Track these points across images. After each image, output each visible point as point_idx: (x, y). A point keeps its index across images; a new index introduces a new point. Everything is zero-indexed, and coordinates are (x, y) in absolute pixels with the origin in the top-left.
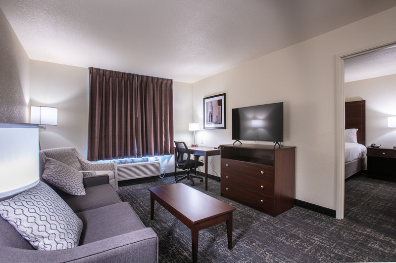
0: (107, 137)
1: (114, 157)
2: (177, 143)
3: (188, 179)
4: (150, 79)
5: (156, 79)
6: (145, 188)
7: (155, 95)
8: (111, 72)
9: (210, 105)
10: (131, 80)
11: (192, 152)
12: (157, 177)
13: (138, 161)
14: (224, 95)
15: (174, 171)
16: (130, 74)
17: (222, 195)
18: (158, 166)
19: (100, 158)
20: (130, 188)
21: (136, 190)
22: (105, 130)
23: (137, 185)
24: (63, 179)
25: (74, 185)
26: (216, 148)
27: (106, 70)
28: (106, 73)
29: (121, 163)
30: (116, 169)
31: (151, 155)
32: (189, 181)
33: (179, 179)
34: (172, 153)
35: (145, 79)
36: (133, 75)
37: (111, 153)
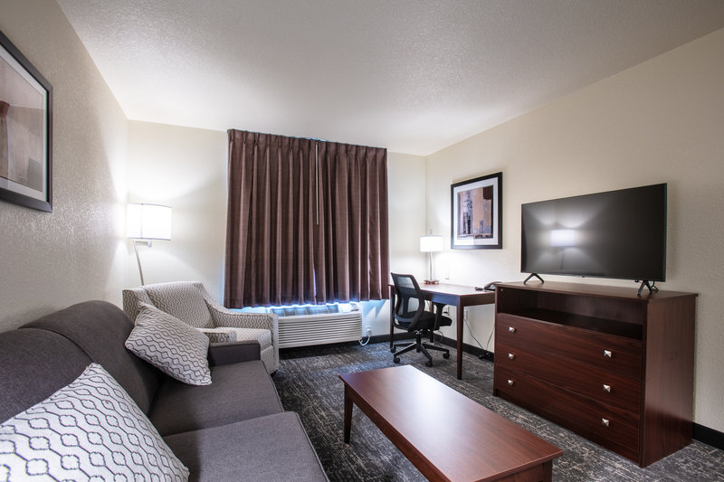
0: (260, 263)
1: (273, 301)
2: (395, 277)
3: (418, 351)
4: (342, 149)
5: (354, 149)
6: (331, 366)
7: (353, 180)
8: (268, 136)
9: (464, 198)
10: (306, 152)
11: (429, 296)
12: (356, 343)
13: (318, 310)
14: (499, 176)
15: (389, 333)
16: (304, 140)
17: (497, 393)
18: (357, 321)
19: (248, 303)
20: (303, 363)
21: (314, 369)
22: (257, 248)
23: (315, 359)
24: (166, 349)
25: (188, 363)
26: (480, 290)
27: (259, 134)
28: (258, 140)
29: (286, 313)
30: (276, 325)
31: (343, 299)
32: (420, 355)
33: (399, 349)
34: (385, 297)
35: (332, 148)
36: (310, 141)
37: (267, 294)
